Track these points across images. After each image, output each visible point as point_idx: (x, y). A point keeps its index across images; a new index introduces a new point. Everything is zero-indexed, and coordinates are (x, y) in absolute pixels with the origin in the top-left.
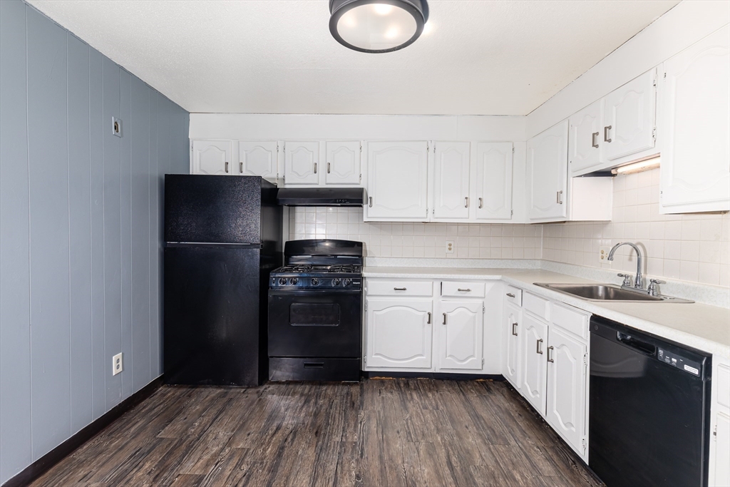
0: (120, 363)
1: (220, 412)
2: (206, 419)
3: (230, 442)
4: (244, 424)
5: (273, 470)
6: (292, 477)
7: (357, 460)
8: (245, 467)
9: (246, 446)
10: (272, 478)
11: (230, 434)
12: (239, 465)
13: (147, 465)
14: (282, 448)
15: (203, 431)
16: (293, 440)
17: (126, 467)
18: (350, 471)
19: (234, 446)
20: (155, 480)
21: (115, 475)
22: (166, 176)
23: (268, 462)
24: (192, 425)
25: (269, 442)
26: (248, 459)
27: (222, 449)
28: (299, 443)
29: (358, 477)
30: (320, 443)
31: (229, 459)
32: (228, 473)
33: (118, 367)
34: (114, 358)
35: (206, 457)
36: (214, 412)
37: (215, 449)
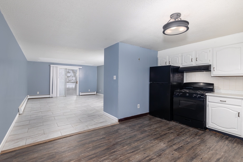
0: (139, 106)
1: (158, 123)
2: (154, 123)
3: (156, 128)
4: (161, 127)
5: (161, 136)
6: (164, 139)
7: (184, 144)
8: (156, 133)
9: (159, 130)
10: (160, 137)
11: (157, 127)
12: (155, 132)
13: (139, 125)
14: (166, 134)
15: (152, 125)
16: (170, 134)
17: (136, 124)
18: (180, 145)
19: (156, 129)
20: (139, 128)
21: (134, 125)
22: (150, 67)
23: (161, 135)
24: (150, 123)
25: (164, 132)
26: (157, 132)
27: (153, 129)
28: (171, 135)
29: (181, 146)
30: (177, 137)
31: (154, 131)
32: (152, 132)
33: (139, 107)
34: (138, 105)
35: (149, 129)
36: (156, 122)
37: (152, 128)
